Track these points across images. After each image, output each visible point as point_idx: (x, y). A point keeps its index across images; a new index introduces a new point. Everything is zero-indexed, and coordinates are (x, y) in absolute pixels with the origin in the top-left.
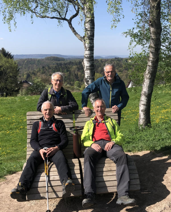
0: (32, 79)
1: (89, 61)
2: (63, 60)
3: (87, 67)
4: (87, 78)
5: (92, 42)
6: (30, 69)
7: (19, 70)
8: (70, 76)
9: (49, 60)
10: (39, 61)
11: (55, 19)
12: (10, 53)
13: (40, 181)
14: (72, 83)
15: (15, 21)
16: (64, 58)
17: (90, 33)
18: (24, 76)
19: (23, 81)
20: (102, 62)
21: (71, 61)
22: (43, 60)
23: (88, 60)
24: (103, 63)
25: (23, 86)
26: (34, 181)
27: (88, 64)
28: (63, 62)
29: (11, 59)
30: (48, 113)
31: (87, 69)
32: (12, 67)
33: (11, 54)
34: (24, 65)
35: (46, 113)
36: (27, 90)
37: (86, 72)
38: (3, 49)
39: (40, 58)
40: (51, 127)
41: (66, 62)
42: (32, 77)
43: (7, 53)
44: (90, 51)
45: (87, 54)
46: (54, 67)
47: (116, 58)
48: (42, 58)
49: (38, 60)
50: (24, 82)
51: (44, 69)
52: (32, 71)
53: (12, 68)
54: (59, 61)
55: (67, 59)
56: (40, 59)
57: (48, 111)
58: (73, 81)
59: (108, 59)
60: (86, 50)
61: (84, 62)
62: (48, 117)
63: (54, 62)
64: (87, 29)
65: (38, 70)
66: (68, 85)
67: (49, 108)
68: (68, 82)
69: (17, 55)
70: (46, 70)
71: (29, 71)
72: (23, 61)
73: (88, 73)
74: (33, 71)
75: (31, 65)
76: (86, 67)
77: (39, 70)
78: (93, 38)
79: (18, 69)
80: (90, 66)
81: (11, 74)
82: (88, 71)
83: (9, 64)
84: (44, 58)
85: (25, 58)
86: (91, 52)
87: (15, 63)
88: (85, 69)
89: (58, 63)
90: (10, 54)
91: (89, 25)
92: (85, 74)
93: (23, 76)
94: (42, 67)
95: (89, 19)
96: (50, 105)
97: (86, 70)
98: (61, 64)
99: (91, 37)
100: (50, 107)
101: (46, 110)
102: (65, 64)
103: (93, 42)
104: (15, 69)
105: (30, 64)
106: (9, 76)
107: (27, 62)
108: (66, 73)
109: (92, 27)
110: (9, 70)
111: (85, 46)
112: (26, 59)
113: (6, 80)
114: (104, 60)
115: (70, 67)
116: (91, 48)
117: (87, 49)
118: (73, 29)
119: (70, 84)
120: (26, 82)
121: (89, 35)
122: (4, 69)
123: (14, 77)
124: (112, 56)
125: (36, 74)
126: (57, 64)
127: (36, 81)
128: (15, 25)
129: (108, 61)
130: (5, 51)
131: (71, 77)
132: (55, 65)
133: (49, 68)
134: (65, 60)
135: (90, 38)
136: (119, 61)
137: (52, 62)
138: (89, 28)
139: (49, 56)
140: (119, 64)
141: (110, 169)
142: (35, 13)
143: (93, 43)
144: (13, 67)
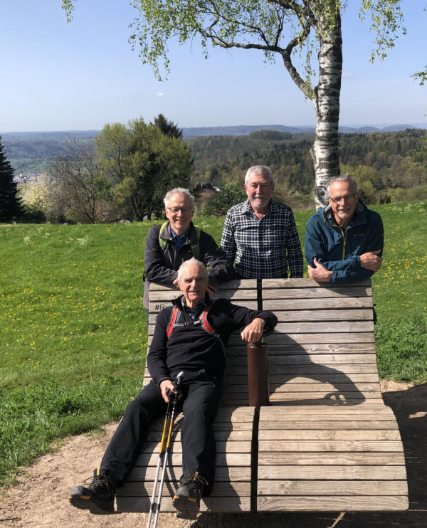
0: (221, 179)
1: (327, 147)
2: (289, 136)
3: (320, 159)
4: (321, 187)
5: (335, 101)
6: (219, 159)
7: (192, 161)
8: (301, 172)
9: (258, 139)
10: (237, 140)
11: (254, 49)
12: (175, 125)
13: (149, 464)
14: (306, 187)
15: (167, 56)
16: (291, 132)
17: (331, 80)
18: (207, 173)
19: (203, 185)
20: (375, 139)
21: (306, 139)
22: (245, 138)
23: (323, 143)
24: (379, 142)
25: (200, 196)
26: (136, 465)
27: (324, 152)
28: (287, 142)
29: (177, 138)
30: (195, 288)
31: (321, 166)
32: (178, 155)
33: (177, 128)
34: (205, 151)
35: (189, 287)
36: (208, 205)
37: (318, 171)
38: (161, 117)
39: (240, 134)
40: (198, 322)
41: (295, 142)
42: (221, 176)
43: (170, 126)
44: (328, 121)
45: (322, 131)
46: (268, 154)
47: (408, 130)
48: (243, 134)
49: (234, 138)
50: (204, 187)
51: (247, 157)
52: (221, 164)
53: (178, 158)
54: (279, 139)
55: (297, 135)
56: (239, 137)
57: (193, 284)
58: (309, 185)
59: (389, 132)
60: (320, 120)
61: (315, 149)
62: (194, 297)
63: (269, 143)
64: (323, 69)
65: (235, 160)
66: (297, 193)
67: (196, 275)
68: (298, 186)
69: (192, 129)
70: (250, 160)
71: (216, 164)
72: (205, 141)
73: (323, 175)
74: (223, 163)
75: (219, 150)
76: (318, 161)
77: (237, 159)
78: (337, 91)
79: (190, 160)
80: (329, 158)
81: (176, 172)
82: (324, 170)
83: (173, 148)
84: (247, 134)
85: (208, 134)
86: (332, 124)
87: (185, 148)
88: (316, 165)
89: (278, 144)
90: (175, 128)
91: (328, 61)
92: (317, 176)
93: (204, 174)
94: (242, 154)
95: (329, 46)
96: (197, 270)
97: (318, 168)
98: (283, 147)
99: (333, 90)
100: (199, 272)
101: (189, 281)
102: (293, 146)
103: (338, 100)
104: (184, 161)
105: (219, 148)
106: (172, 176)
107: (212, 143)
108: (294, 167)
109: (336, 63)
110: (172, 163)
111: (318, 111)
112: (211, 137)
113: (166, 185)
114: (380, 136)
115: (303, 152)
116: (333, 116)
117: (324, 118)
118: (294, 70)
119: (303, 190)
120: (209, 187)
121: (328, 84)
122: (162, 161)
123: (183, 177)
124: (399, 127)
125: (231, 170)
126: (276, 146)
127: (227, 186)
128: (167, 66)
129: (390, 138)
130: (165, 121)
131: (305, 174)
132: (270, 150)
133: (258, 155)
134: (294, 137)
135: (330, 92)
136: (417, 137)
137: (265, 142)
138: (327, 67)
139: (259, 130)
140: (415, 143)
141: (331, 447)
142: (211, 36)
143: (338, 104)
144: (181, 155)
